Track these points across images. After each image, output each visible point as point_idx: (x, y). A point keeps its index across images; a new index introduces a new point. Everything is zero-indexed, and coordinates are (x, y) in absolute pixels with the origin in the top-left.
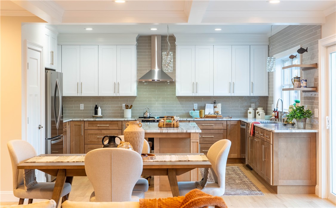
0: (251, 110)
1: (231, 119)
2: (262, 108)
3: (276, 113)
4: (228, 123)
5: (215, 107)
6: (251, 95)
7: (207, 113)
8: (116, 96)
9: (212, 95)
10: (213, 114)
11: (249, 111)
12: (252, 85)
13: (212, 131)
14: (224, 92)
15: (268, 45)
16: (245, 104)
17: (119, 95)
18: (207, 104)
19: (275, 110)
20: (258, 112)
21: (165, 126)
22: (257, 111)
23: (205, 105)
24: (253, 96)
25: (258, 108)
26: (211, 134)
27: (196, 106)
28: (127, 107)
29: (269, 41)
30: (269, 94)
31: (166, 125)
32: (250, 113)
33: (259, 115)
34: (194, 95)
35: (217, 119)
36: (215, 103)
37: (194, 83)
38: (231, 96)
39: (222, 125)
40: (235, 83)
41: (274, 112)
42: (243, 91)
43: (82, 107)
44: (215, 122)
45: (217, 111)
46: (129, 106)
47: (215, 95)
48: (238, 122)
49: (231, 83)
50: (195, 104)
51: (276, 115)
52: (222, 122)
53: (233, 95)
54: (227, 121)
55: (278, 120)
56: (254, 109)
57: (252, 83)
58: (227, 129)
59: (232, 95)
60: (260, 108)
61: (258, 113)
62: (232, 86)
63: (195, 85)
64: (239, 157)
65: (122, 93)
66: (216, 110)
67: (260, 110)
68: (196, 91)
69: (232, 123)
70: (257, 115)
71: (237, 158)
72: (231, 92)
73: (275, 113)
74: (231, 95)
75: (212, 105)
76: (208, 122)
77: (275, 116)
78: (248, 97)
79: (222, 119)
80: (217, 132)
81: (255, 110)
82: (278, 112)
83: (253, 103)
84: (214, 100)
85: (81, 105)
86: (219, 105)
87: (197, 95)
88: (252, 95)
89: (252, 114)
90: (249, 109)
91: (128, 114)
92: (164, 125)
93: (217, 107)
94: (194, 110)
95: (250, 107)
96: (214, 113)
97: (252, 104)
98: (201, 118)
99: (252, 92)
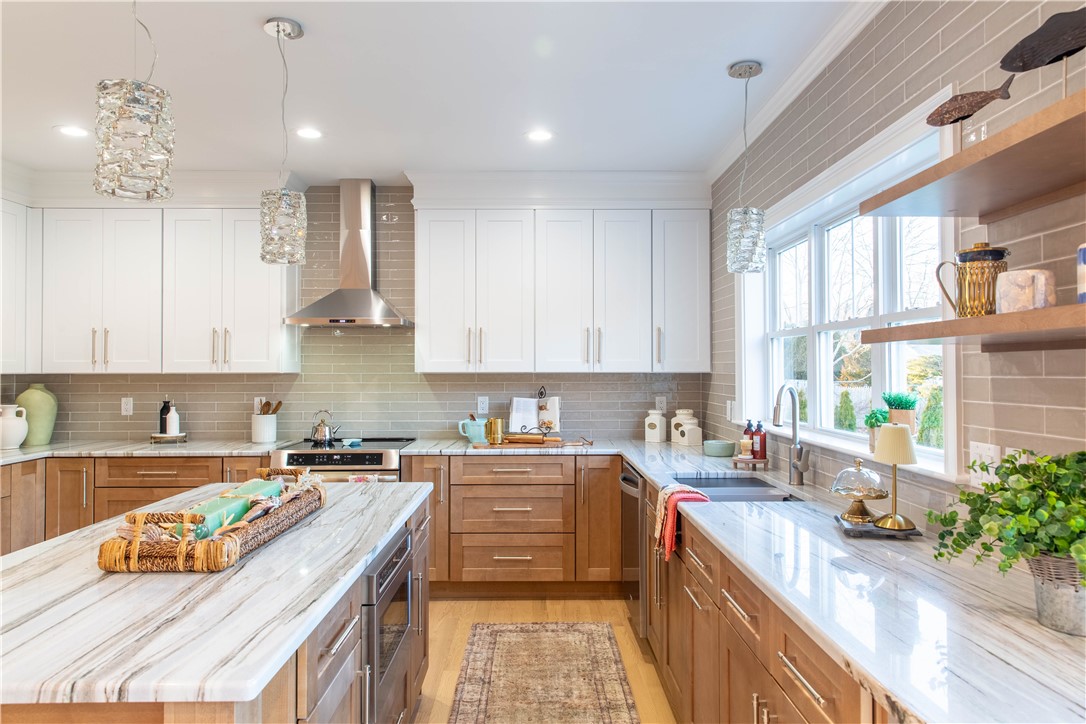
0: (655, 417)
1: (592, 451)
2: (691, 411)
3: (757, 439)
4: (581, 463)
5: (541, 408)
6: (655, 371)
7: (515, 427)
8: (220, 372)
9: (530, 369)
10: (535, 431)
11: (648, 421)
12: (658, 337)
13: (526, 491)
14: (568, 360)
15: (711, 211)
16: (638, 397)
17: (230, 368)
18: (515, 399)
19: (750, 425)
20: (678, 426)
21: (134, 564)
22: (674, 421)
23: (511, 401)
24: (660, 374)
25: (677, 412)
26: (525, 500)
27: (483, 403)
28: (266, 409)
29: (713, 194)
30: (712, 365)
31: (140, 557)
32: (652, 426)
33: (683, 434)
34: (471, 369)
35: (543, 451)
36: (541, 394)
37: (473, 330)
38: (593, 374)
39: (559, 470)
40: (602, 330)
41: (746, 432)
42: (628, 355)
43: (127, 405)
44: (534, 460)
45: (546, 421)
46: (274, 403)
47: (540, 370)
48: (612, 462)
49: (591, 331)
50: (480, 399)
51: (757, 447)
52: (561, 460)
53: (597, 369)
54: (575, 456)
55: (766, 464)
56: (665, 412)
57: (659, 330)
58: (575, 484)
59: (596, 371)
60: (685, 411)
61: (680, 429)
62: (594, 339)
63: (475, 339)
64: (618, 578)
65: (239, 364)
66: (546, 416)
67: (685, 418)
68: (478, 358)
69: (593, 463)
70: (675, 434)
71: (608, 580)
72: (591, 361)
73: (752, 438)
74: (591, 371)
75: (533, 402)
76: (513, 460)
77: (753, 452)
78: (645, 374)
79: (559, 451)
80: (541, 492)
81: (669, 415)
82: (765, 434)
83: (661, 393)
84: (540, 386)
85: (124, 400)
86: (554, 403)
87: (483, 369)
88: (658, 369)
89: (658, 429)
90: (648, 415)
91: (266, 430)
92: (127, 558)
93: (548, 407)
94: (473, 418)
95: (653, 406)
96: (540, 428)
97: (657, 398)
98: (492, 444)
99: (659, 361)
